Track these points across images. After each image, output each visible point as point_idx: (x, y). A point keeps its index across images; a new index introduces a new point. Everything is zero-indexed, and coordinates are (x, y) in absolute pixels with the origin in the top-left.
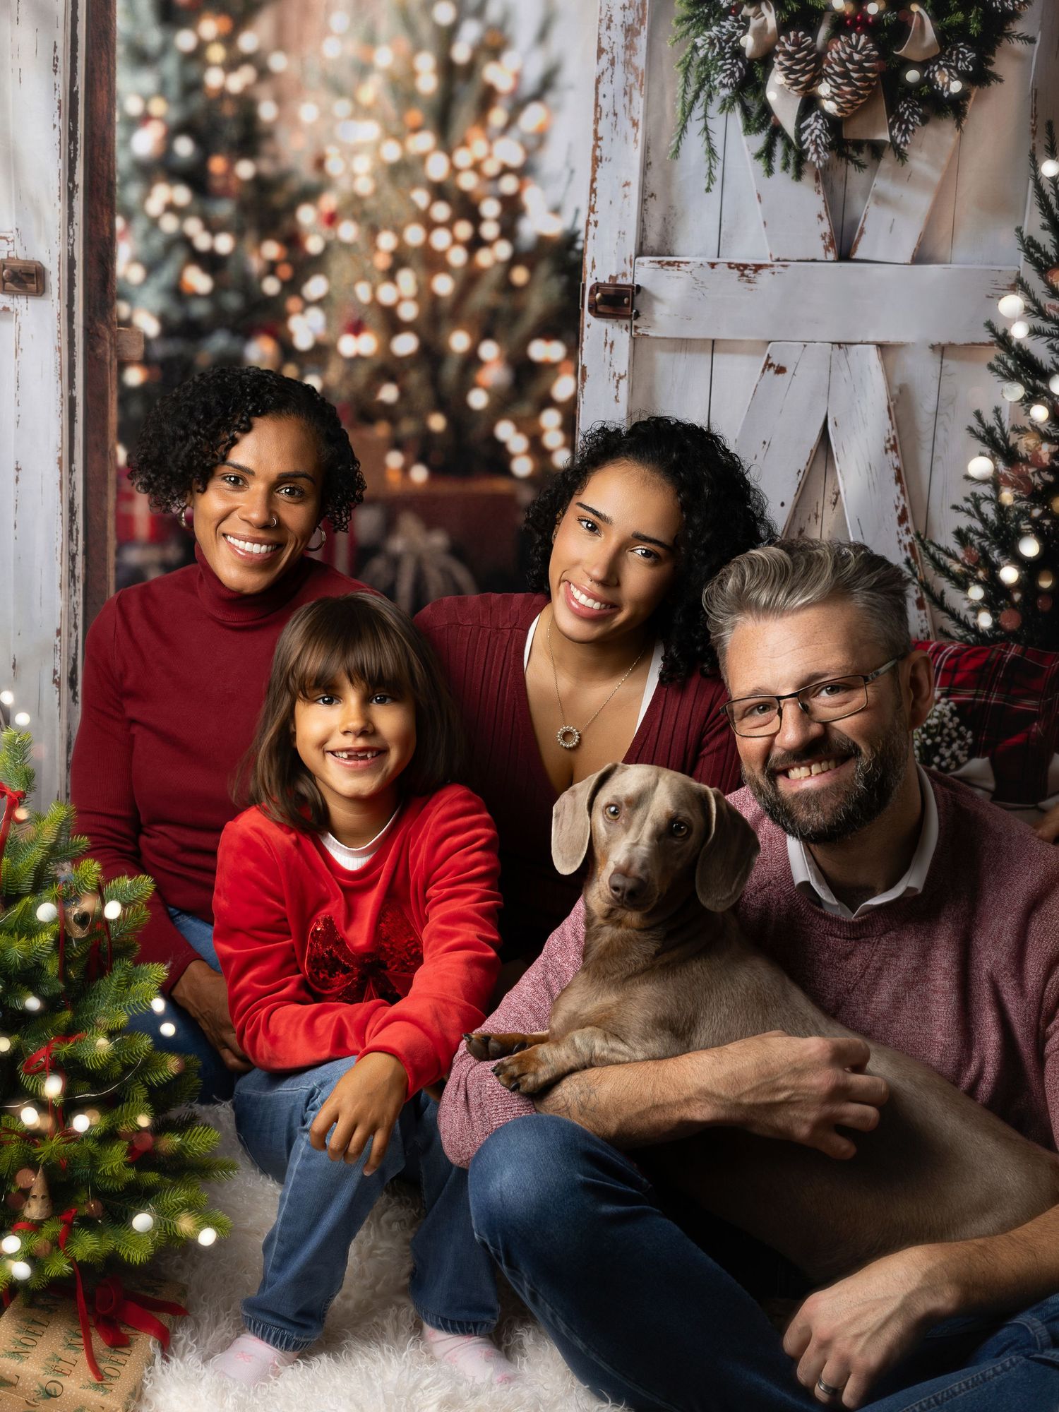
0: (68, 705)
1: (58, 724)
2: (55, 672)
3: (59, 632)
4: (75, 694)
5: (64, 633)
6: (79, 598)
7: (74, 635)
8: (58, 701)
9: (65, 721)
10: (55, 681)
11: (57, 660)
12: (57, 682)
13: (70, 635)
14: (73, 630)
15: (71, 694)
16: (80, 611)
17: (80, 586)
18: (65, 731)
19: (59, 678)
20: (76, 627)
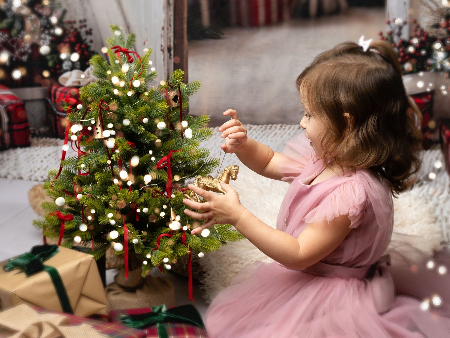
0: (168, 60)
1: (163, 69)
2: (162, 46)
3: (163, 28)
4: (170, 55)
5: (165, 28)
6: (172, 13)
7: (169, 29)
8: (162, 59)
9: (166, 67)
10: (162, 50)
11: (163, 41)
12: (163, 51)
13: (168, 29)
14: (169, 27)
15: (169, 55)
16: (172, 18)
17: (172, 8)
18: (166, 72)
19: (164, 48)
20: (170, 25)
